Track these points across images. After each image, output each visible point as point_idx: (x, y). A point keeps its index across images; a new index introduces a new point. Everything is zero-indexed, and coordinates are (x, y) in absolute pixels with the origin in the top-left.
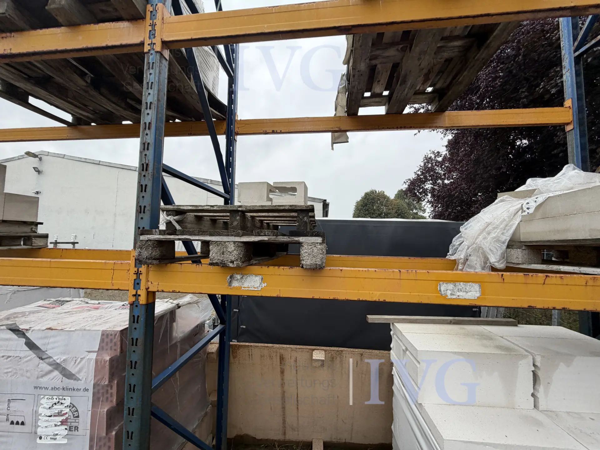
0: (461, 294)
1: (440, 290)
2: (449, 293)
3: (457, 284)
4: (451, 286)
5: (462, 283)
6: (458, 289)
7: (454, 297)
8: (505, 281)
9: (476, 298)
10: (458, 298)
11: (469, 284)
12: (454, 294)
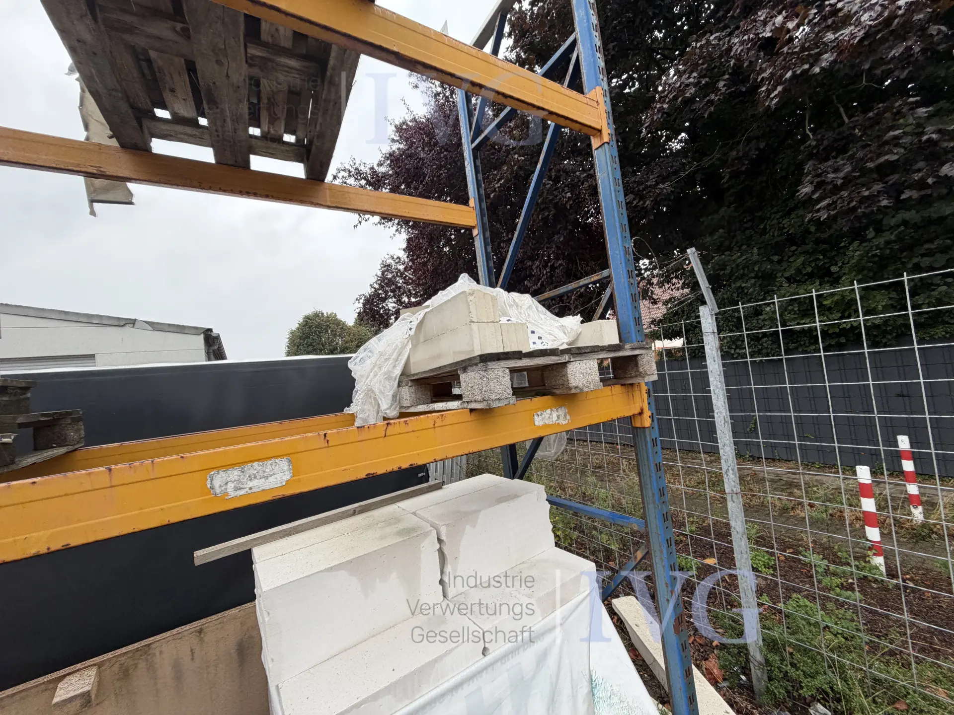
0: (255, 483)
1: (212, 488)
2: (231, 486)
3: (249, 466)
4: (234, 474)
5: (256, 464)
6: (250, 476)
7: (242, 492)
8: (330, 444)
9: (284, 484)
10: (250, 492)
11: (269, 462)
12: (241, 486)
